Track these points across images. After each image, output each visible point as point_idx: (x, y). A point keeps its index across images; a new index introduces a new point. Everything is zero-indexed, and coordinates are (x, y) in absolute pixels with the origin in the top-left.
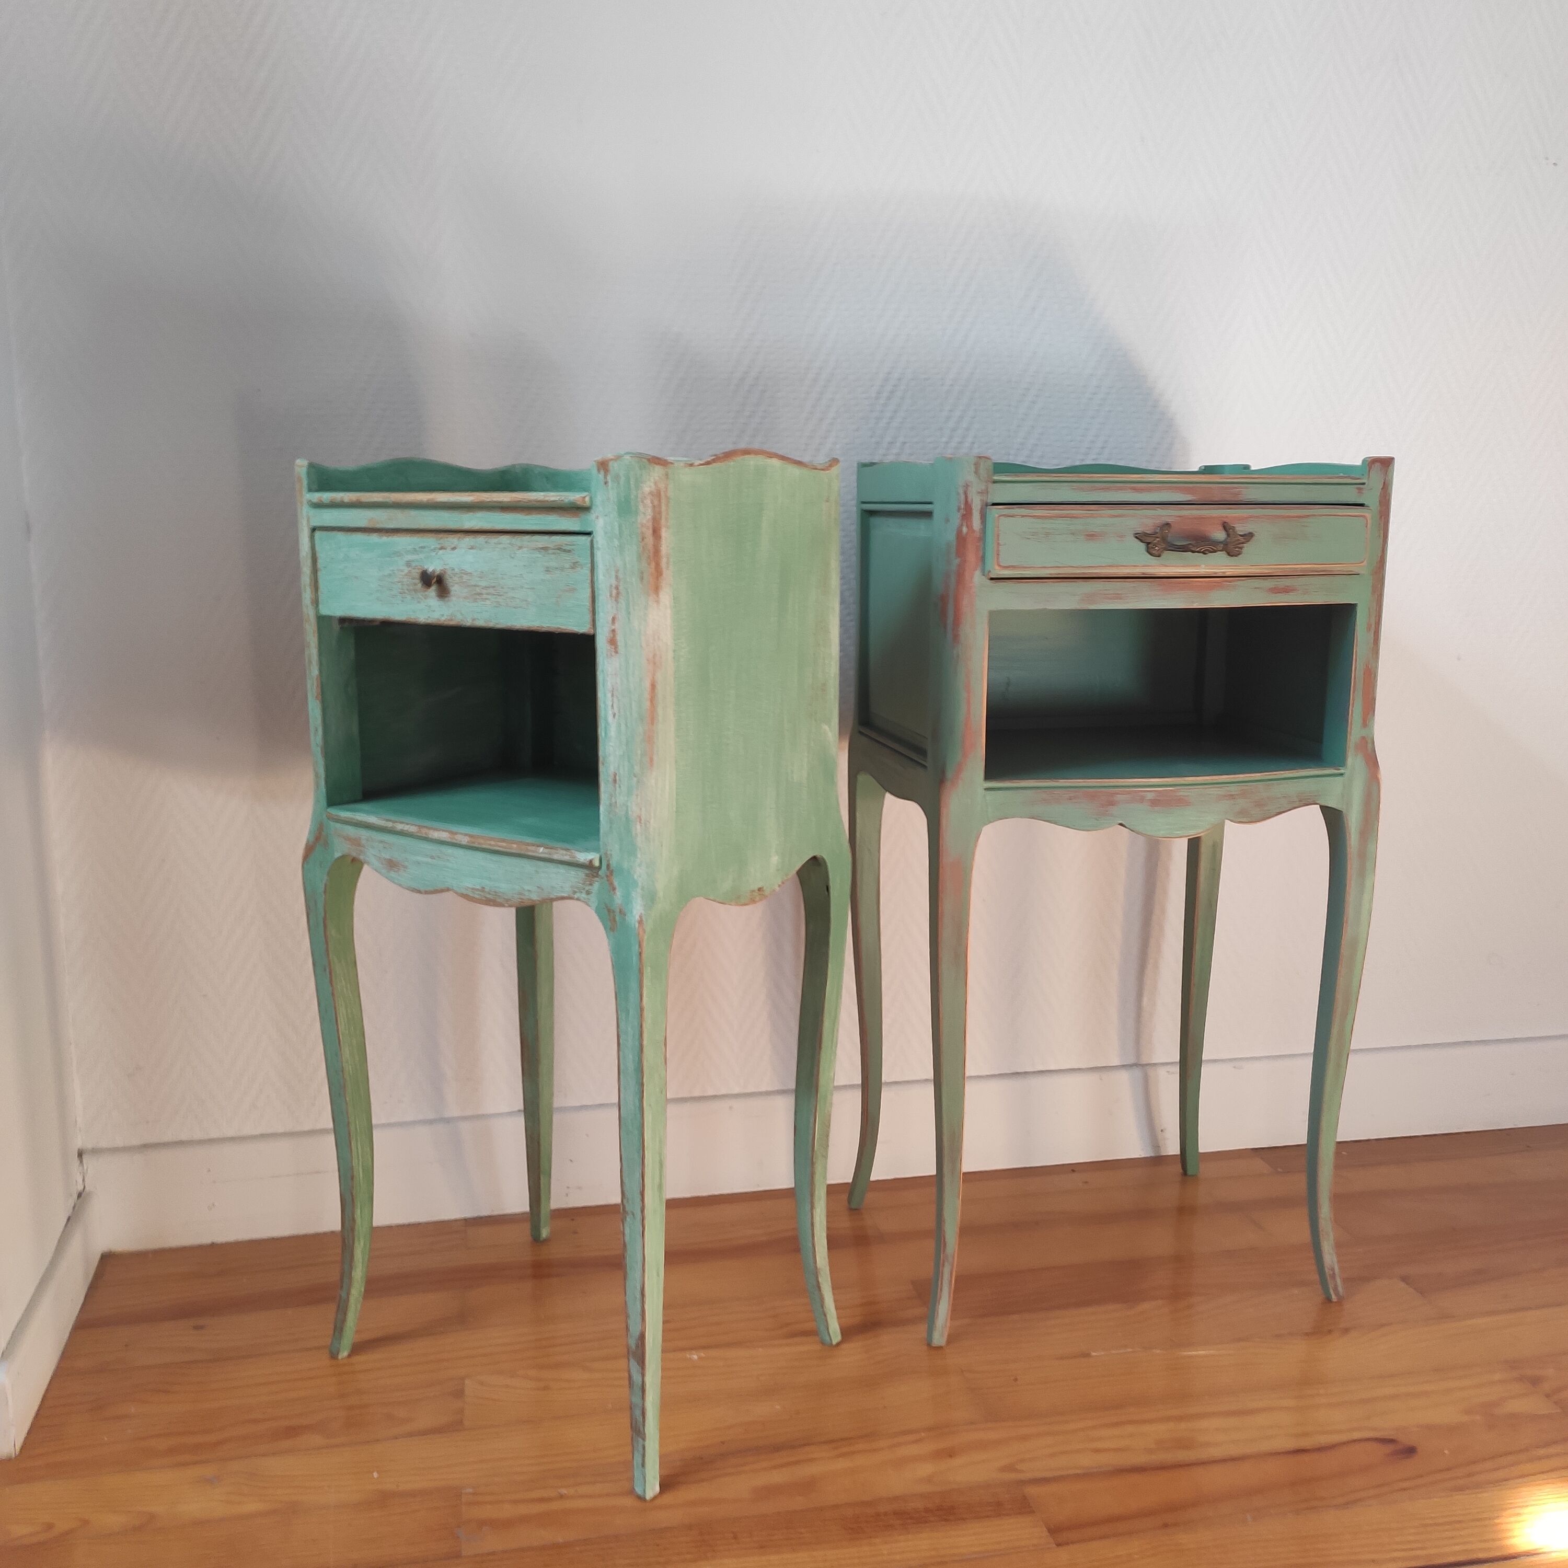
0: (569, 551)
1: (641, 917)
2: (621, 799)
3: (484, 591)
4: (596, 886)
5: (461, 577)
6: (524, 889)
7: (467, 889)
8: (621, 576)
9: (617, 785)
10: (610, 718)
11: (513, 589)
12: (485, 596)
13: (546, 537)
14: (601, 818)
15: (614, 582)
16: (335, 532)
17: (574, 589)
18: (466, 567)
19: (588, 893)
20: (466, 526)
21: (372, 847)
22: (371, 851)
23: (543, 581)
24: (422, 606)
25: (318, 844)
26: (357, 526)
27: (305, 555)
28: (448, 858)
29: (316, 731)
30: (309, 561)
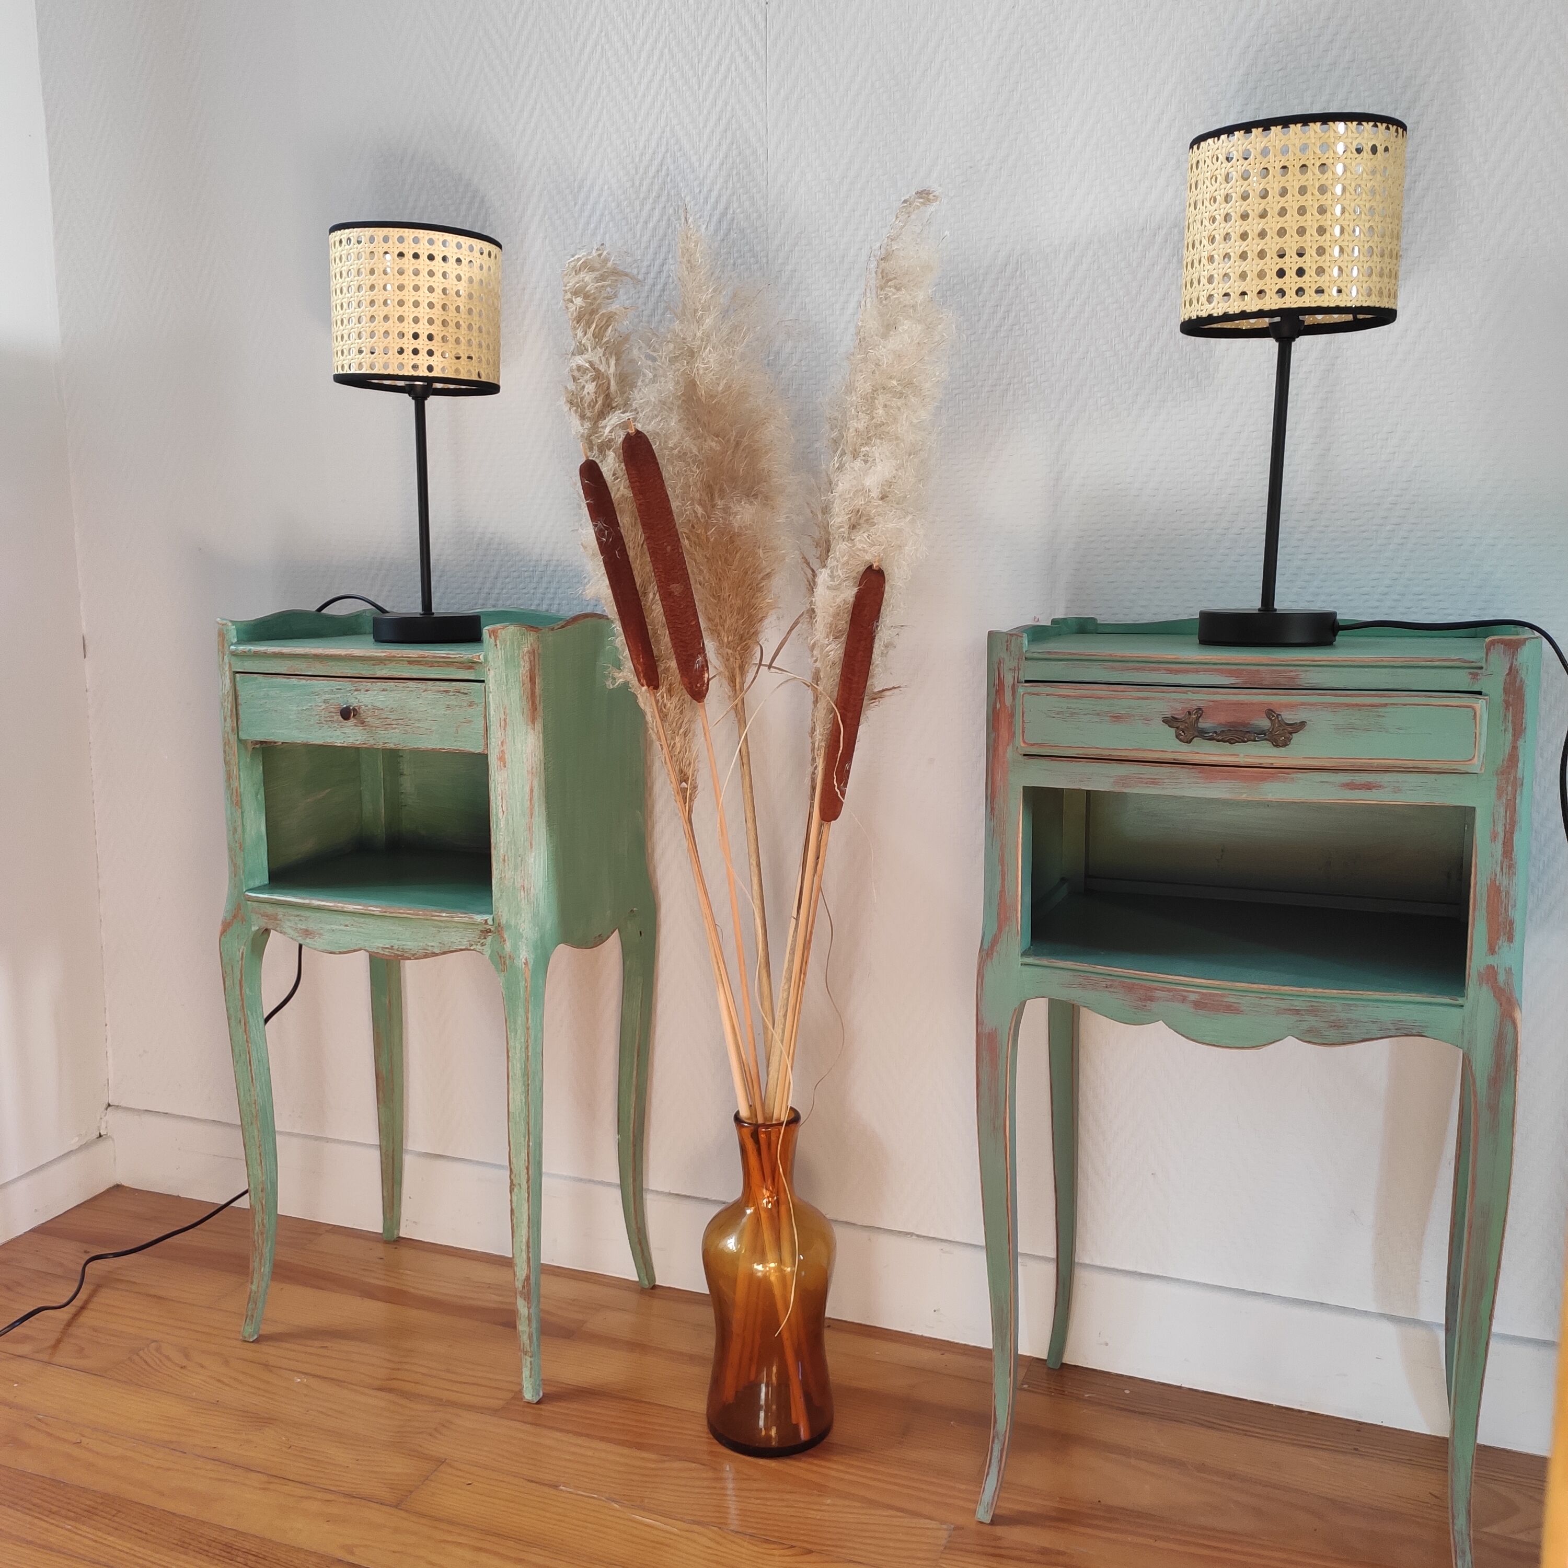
0: (466, 694)
1: (526, 960)
2: (509, 874)
3: (394, 723)
4: (489, 939)
5: (374, 712)
7: (378, 948)
8: (507, 711)
9: (506, 864)
10: (500, 815)
11: (419, 721)
12: (394, 726)
13: (447, 683)
14: (493, 889)
15: (503, 717)
16: (256, 676)
17: (470, 721)
18: (378, 704)
19: (482, 945)
20: (379, 674)
21: (289, 920)
22: (288, 923)
23: (445, 715)
24: (338, 733)
25: (235, 921)
26: (278, 672)
27: (226, 693)
28: (361, 925)
29: (235, 830)
30: (231, 698)
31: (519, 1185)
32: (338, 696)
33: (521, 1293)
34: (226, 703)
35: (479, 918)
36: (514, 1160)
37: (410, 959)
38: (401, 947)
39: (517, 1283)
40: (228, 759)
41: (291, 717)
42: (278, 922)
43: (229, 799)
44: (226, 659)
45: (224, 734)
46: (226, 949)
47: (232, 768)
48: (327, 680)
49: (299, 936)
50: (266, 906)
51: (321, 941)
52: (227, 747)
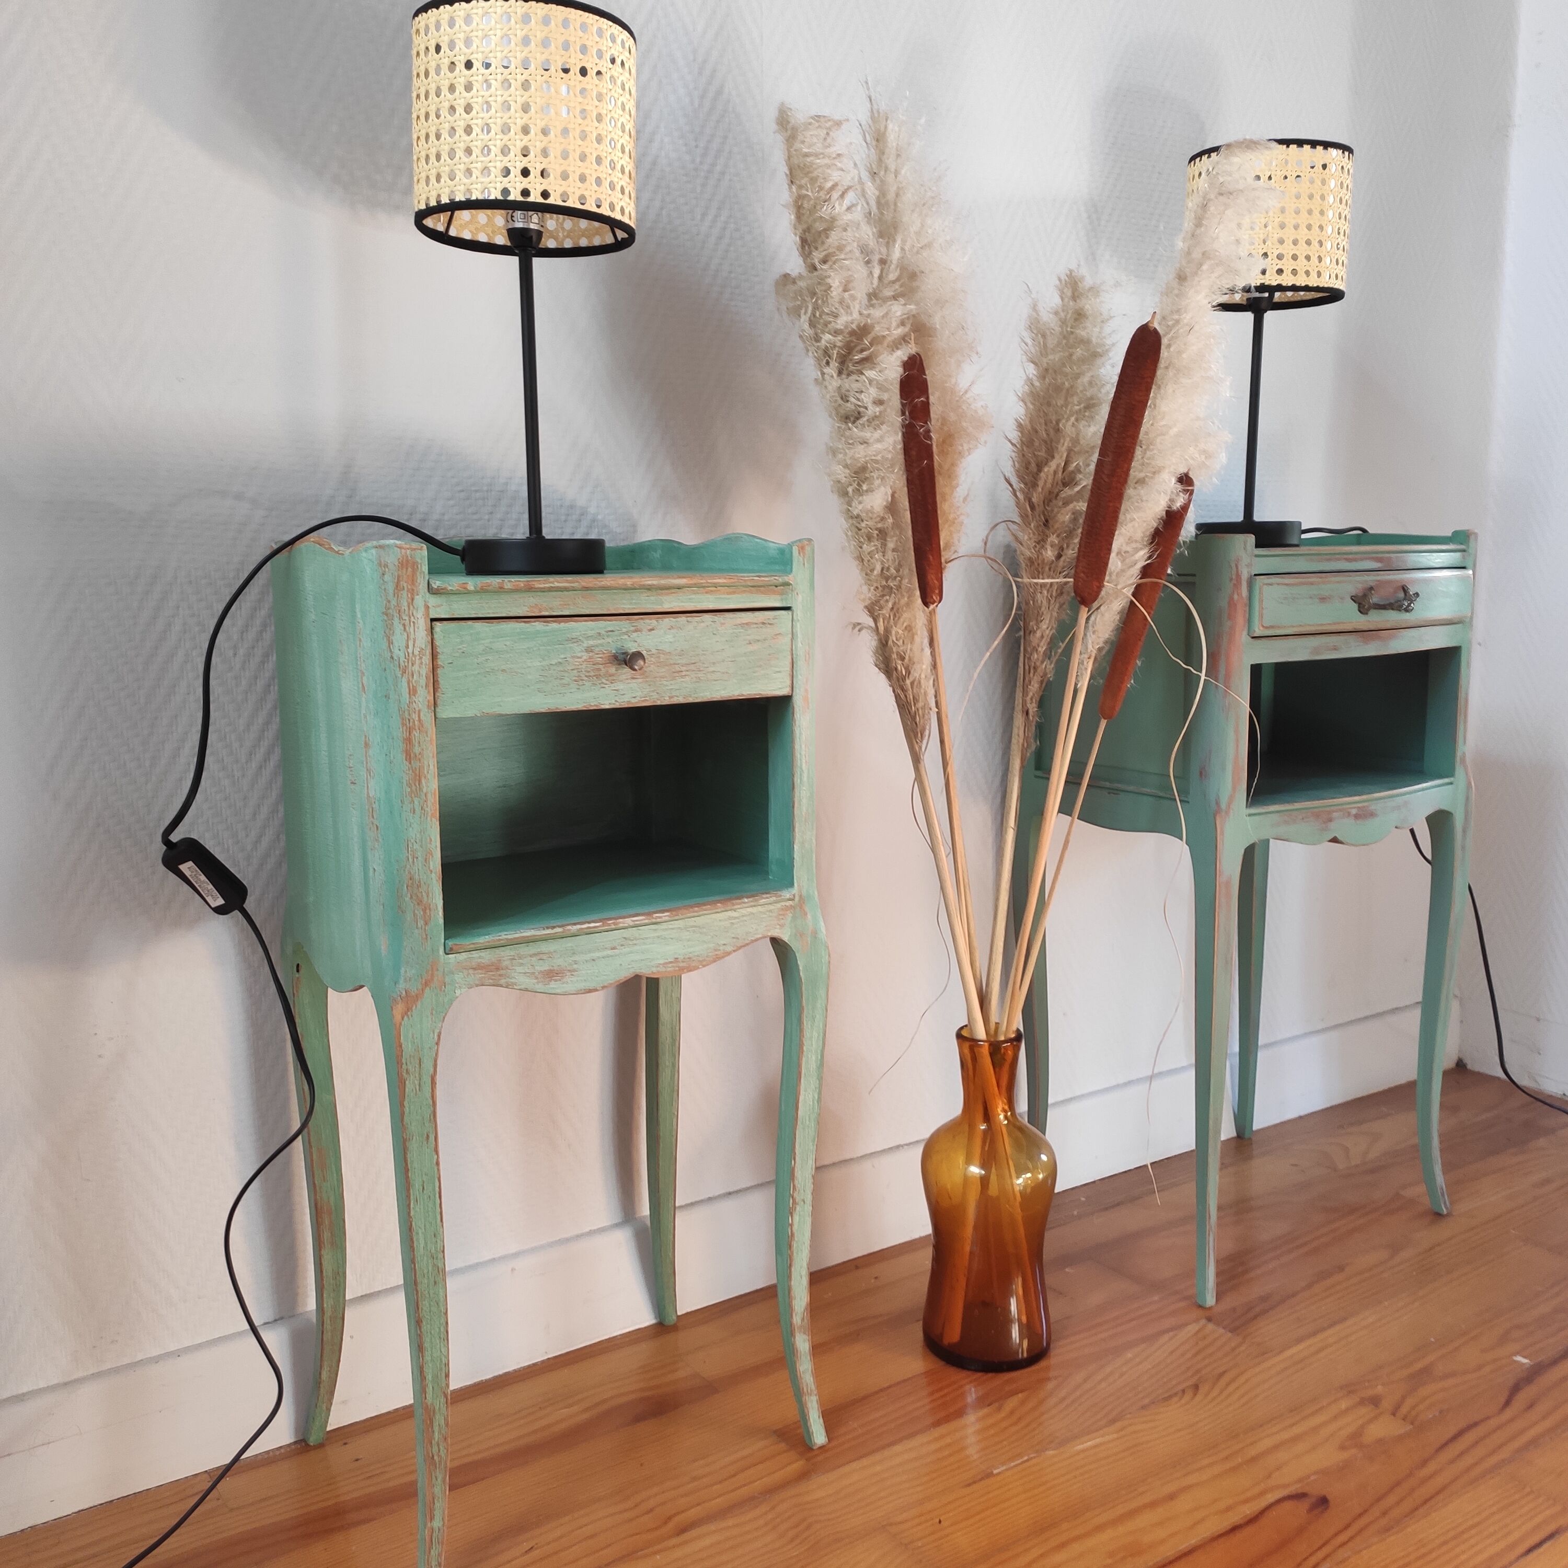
0: (771, 625)
3: (684, 668)
4: (789, 917)
5: (659, 657)
6: (719, 945)
8: (810, 642)
9: (806, 823)
11: (714, 663)
12: (684, 673)
13: (749, 614)
14: (796, 855)
16: (470, 623)
17: (775, 658)
18: (666, 648)
19: (782, 926)
20: (666, 607)
21: (522, 964)
22: (520, 969)
23: (745, 653)
24: (608, 691)
25: (427, 990)
26: (511, 614)
27: (416, 653)
28: (635, 942)
29: (429, 854)
30: (427, 659)
32: (610, 640)
33: (801, 1326)
34: (416, 668)
35: (786, 894)
36: (798, 1173)
37: (698, 968)
38: (687, 956)
39: (794, 1320)
40: (417, 750)
41: (530, 677)
42: (502, 972)
43: (418, 810)
44: (419, 601)
45: (409, 715)
46: (410, 1035)
47: (426, 763)
48: (591, 621)
49: (538, 983)
50: (483, 954)
51: (574, 979)
52: (416, 733)
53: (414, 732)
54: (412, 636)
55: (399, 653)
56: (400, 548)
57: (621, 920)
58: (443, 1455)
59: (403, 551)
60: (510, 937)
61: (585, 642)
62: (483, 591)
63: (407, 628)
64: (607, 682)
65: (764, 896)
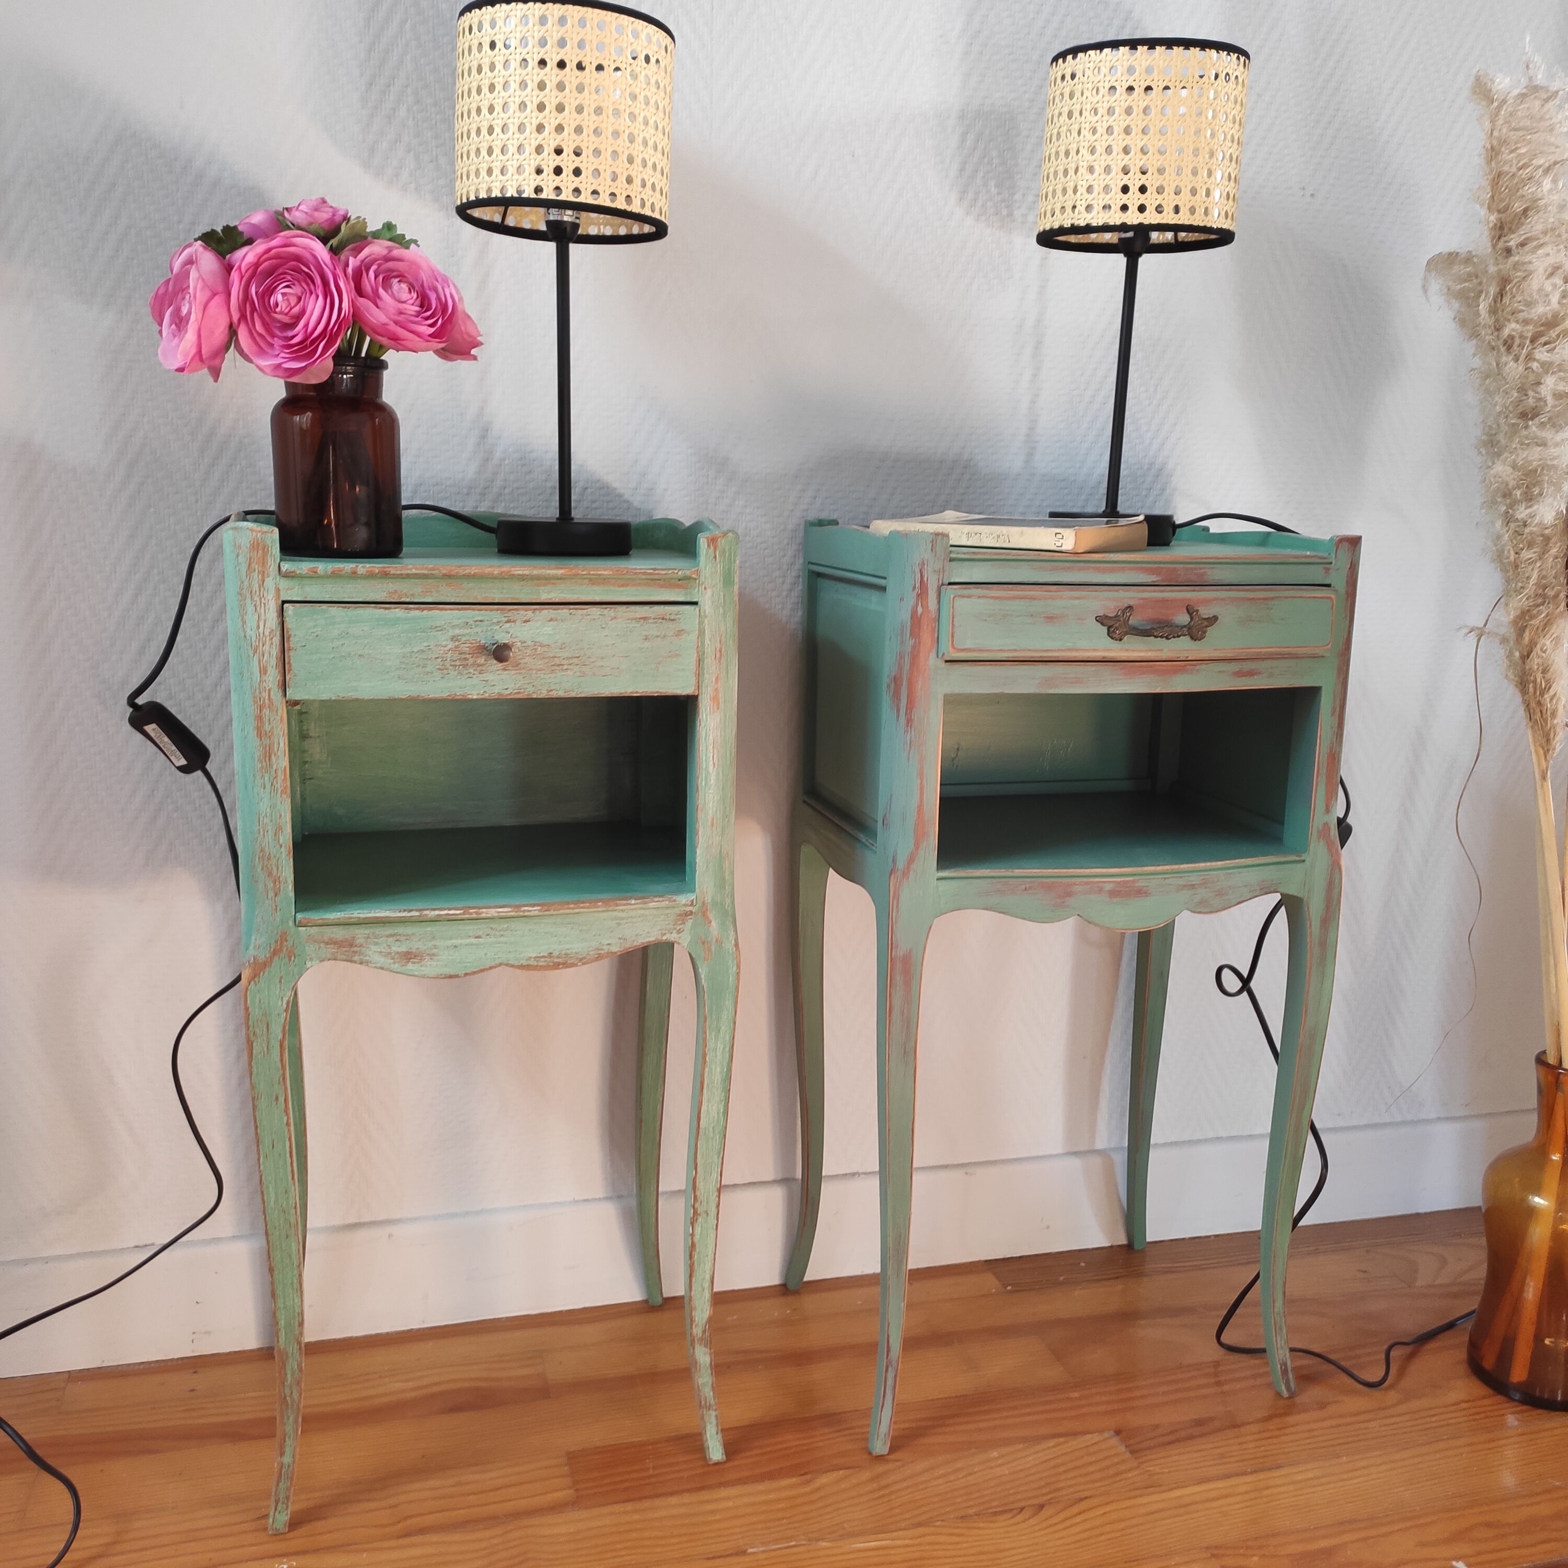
0: (672, 620)
1: (736, 941)
2: (716, 840)
3: (565, 662)
4: (689, 923)
5: (536, 650)
6: (603, 945)
7: (529, 959)
8: (723, 639)
9: (714, 828)
10: (711, 768)
11: (602, 658)
12: (565, 667)
13: (646, 608)
14: (698, 861)
15: (718, 645)
16: (324, 606)
17: (678, 656)
18: (544, 640)
19: (679, 932)
20: (544, 598)
21: (376, 944)
22: (374, 948)
23: (641, 649)
24: (475, 681)
25: (276, 958)
26: (367, 600)
27: (267, 633)
28: (502, 933)
29: (279, 829)
30: (277, 640)
31: (706, 1213)
32: (479, 629)
33: (702, 1339)
34: (267, 647)
35: (683, 899)
36: (700, 1184)
37: (576, 965)
38: (564, 952)
39: (694, 1331)
40: (267, 727)
41: (389, 663)
42: (355, 949)
43: (268, 786)
44: (270, 583)
45: (260, 693)
46: (257, 1000)
47: (276, 741)
48: (458, 609)
49: (395, 963)
50: (335, 929)
51: (435, 963)
52: (266, 711)
53: (265, 710)
54: (263, 617)
55: (249, 632)
56: (252, 530)
57: (484, 910)
58: (296, 1397)
59: (254, 534)
60: (362, 916)
61: (451, 631)
62: (335, 575)
63: (258, 609)
64: (475, 672)
65: (656, 899)
